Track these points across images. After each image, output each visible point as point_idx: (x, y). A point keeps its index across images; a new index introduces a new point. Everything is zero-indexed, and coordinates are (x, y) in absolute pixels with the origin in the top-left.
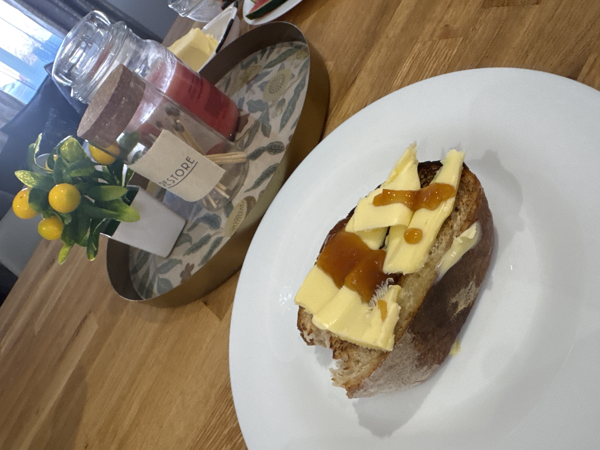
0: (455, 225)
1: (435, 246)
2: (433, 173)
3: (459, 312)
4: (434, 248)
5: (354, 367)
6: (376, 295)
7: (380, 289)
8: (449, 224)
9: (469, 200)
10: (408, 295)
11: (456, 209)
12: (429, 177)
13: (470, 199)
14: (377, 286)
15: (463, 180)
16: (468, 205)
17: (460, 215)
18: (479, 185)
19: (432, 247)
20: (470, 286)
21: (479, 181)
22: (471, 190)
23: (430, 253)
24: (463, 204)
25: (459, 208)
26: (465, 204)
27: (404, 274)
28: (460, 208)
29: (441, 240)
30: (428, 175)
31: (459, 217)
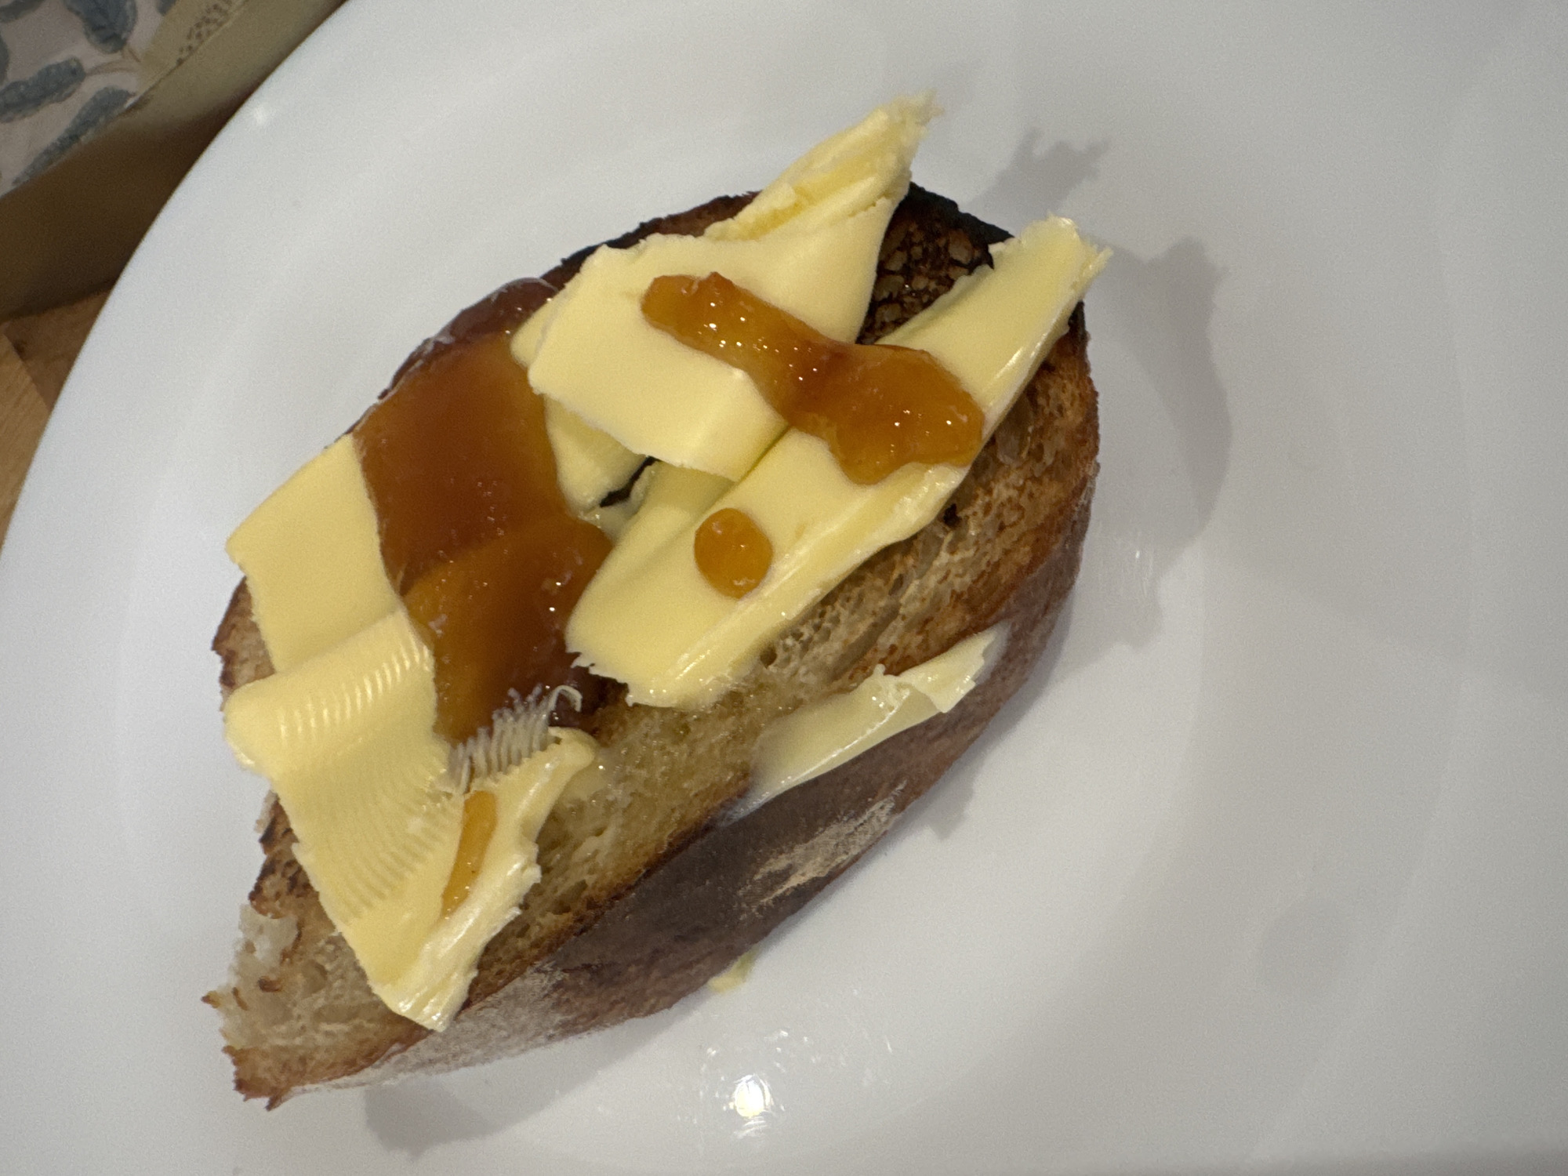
0: (912, 589)
1: (797, 636)
2: (943, 273)
3: (788, 889)
4: (789, 641)
5: (297, 997)
6: (490, 733)
7: (517, 719)
8: (892, 567)
9: (1019, 508)
10: (610, 798)
11: (950, 515)
12: (920, 283)
13: (1024, 501)
14: (512, 692)
15: (1039, 387)
16: (1002, 528)
17: (952, 550)
18: (1086, 458)
19: (787, 637)
20: (865, 817)
21: (1097, 437)
22: (1048, 459)
23: (768, 656)
24: (987, 508)
25: (961, 514)
26: (994, 511)
27: (631, 699)
28: (967, 517)
29: (831, 621)
30: (920, 273)
31: (944, 557)
